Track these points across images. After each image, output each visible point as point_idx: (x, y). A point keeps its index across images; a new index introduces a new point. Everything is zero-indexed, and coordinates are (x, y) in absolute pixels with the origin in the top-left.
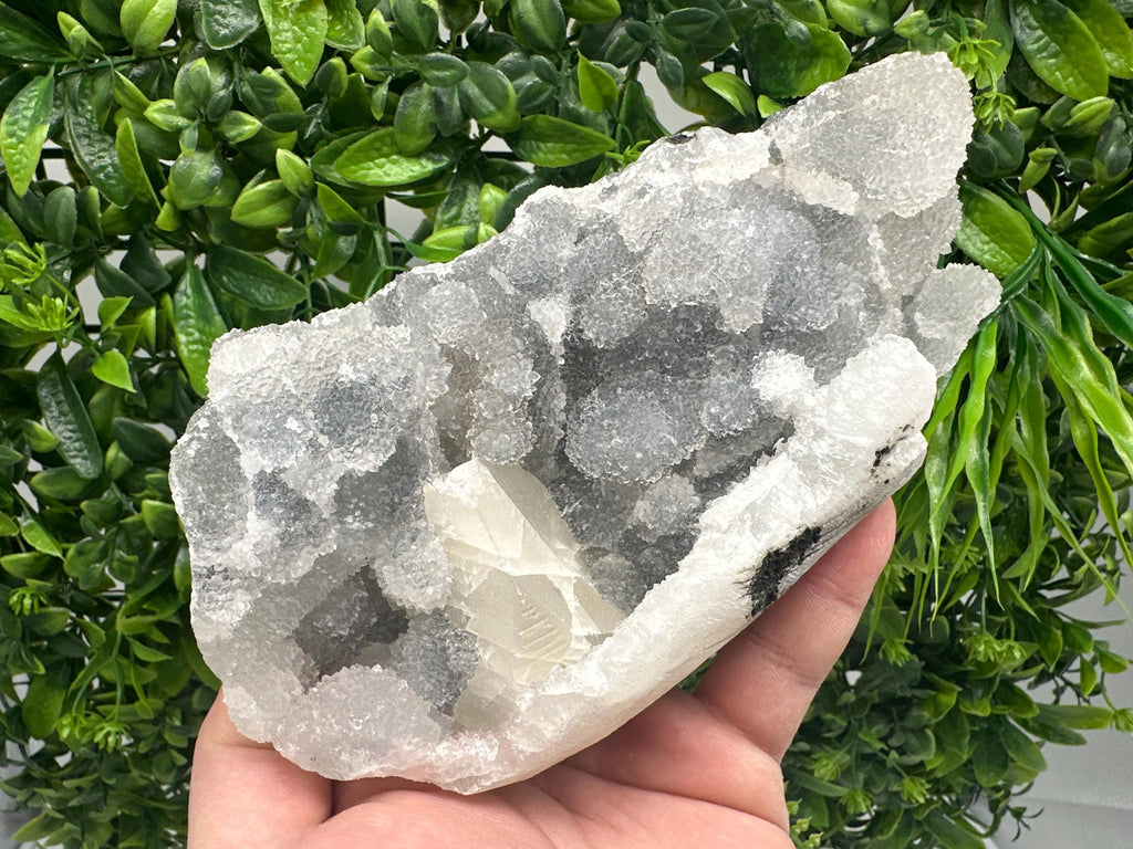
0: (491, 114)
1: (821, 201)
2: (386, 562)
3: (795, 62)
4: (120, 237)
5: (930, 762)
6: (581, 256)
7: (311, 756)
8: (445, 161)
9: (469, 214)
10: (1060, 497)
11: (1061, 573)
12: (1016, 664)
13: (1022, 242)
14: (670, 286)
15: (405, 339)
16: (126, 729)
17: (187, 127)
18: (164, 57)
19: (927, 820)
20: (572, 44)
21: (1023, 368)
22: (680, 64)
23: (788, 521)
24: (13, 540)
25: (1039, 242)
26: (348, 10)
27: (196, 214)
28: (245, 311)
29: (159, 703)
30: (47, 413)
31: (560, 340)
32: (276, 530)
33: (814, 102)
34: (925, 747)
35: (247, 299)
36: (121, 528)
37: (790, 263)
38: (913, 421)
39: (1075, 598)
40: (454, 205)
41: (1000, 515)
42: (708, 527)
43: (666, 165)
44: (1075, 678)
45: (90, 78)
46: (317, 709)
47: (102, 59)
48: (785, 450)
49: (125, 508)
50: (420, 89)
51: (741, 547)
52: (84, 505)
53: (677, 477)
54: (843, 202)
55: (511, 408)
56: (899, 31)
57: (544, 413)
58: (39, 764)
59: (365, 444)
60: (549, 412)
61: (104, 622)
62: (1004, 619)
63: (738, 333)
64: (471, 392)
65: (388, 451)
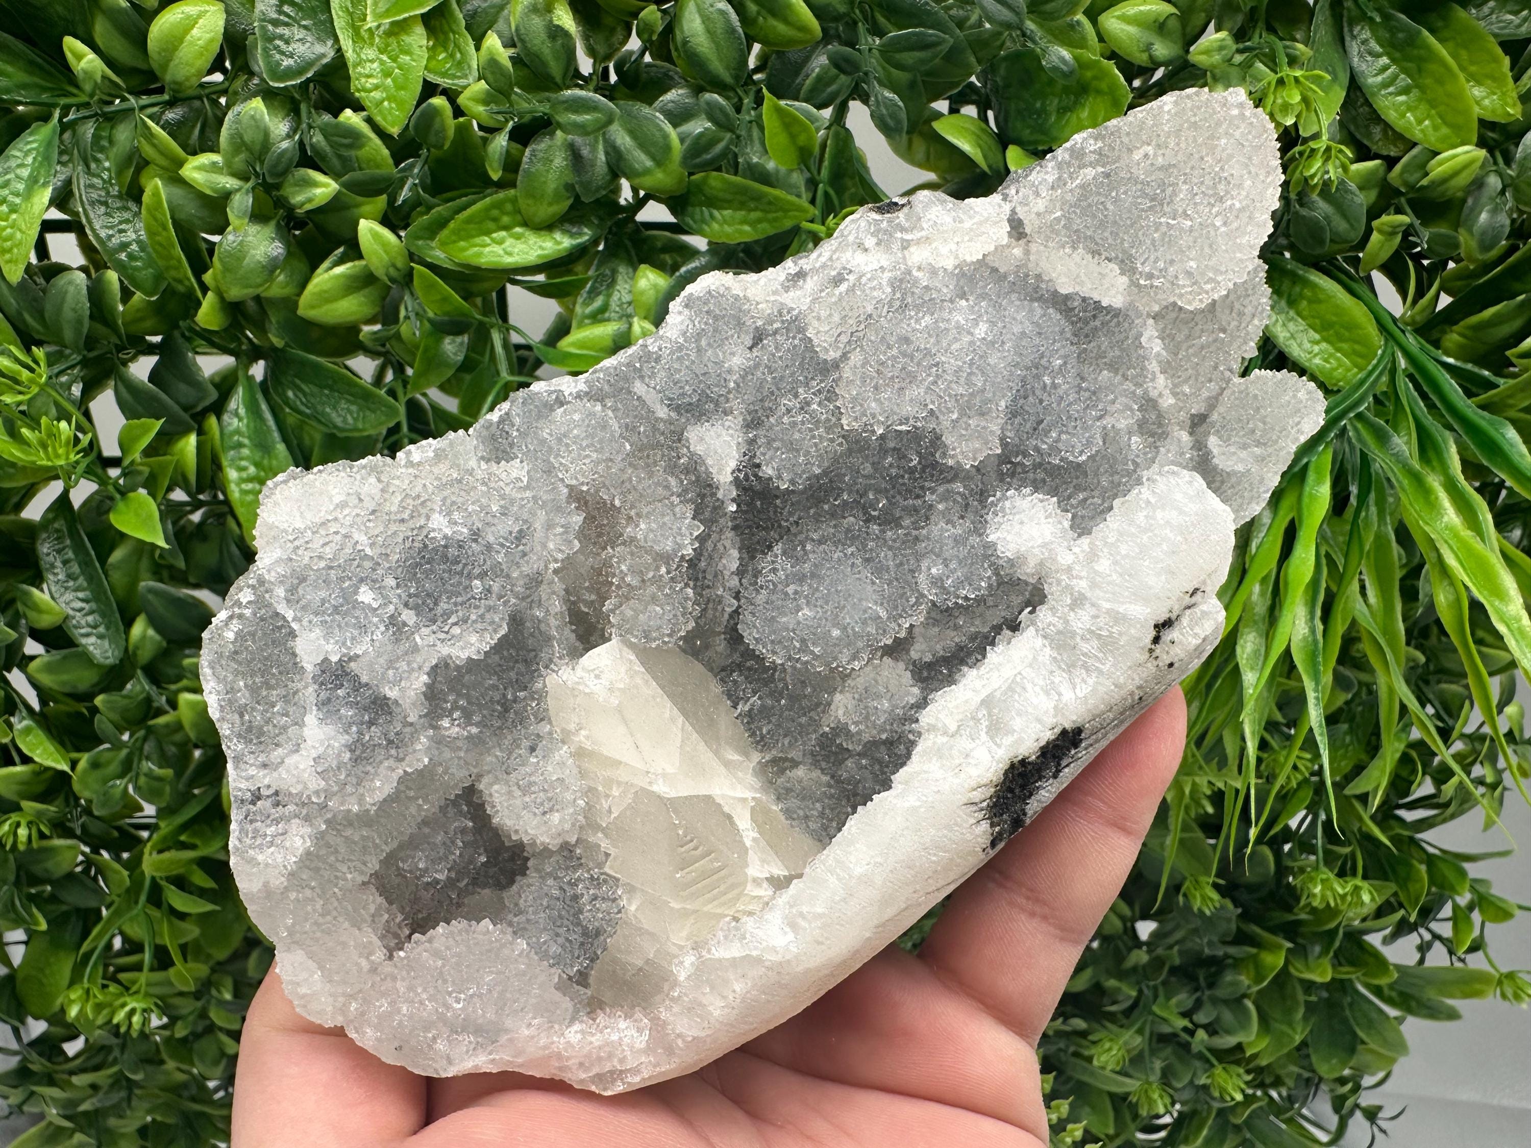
0: (647, 172)
1: (1077, 289)
2: (497, 780)
3: (1056, 101)
4: (148, 338)
5: (1250, 1044)
6: (757, 366)
7: (396, 1044)
8: (586, 235)
9: (620, 306)
10: (1422, 683)
11: (1426, 788)
12: (1365, 911)
13: (1363, 341)
14: (873, 405)
15: (519, 479)
16: (156, 1005)
17: (238, 190)
18: (208, 96)
19: (1248, 1123)
20: (757, 77)
21: (1367, 510)
22: (901, 104)
23: (1039, 720)
25: (1386, 340)
26: (454, 33)
27: (252, 306)
28: (318, 437)
29: (202, 970)
30: (51, 577)
31: (730, 478)
32: (345, 739)
33: (1067, 157)
34: (1244, 1023)
35: (320, 422)
36: (150, 731)
37: (1034, 371)
38: (1204, 582)
39: (1444, 821)
40: (599, 294)
41: (1340, 710)
42: (932, 728)
43: (870, 242)
44: (1446, 930)
45: (108, 125)
46: (403, 980)
47: (124, 99)
48: (1033, 623)
49: (155, 704)
50: (552, 139)
51: (974, 755)
52: (99, 701)
53: (889, 661)
54: (1107, 290)
55: (663, 570)
56: (1195, 59)
57: (710, 577)
58: (40, 1053)
59: (465, 621)
60: (716, 576)
61: (127, 859)
62: (1348, 850)
63: (968, 466)
64: (609, 550)
65: (496, 630)
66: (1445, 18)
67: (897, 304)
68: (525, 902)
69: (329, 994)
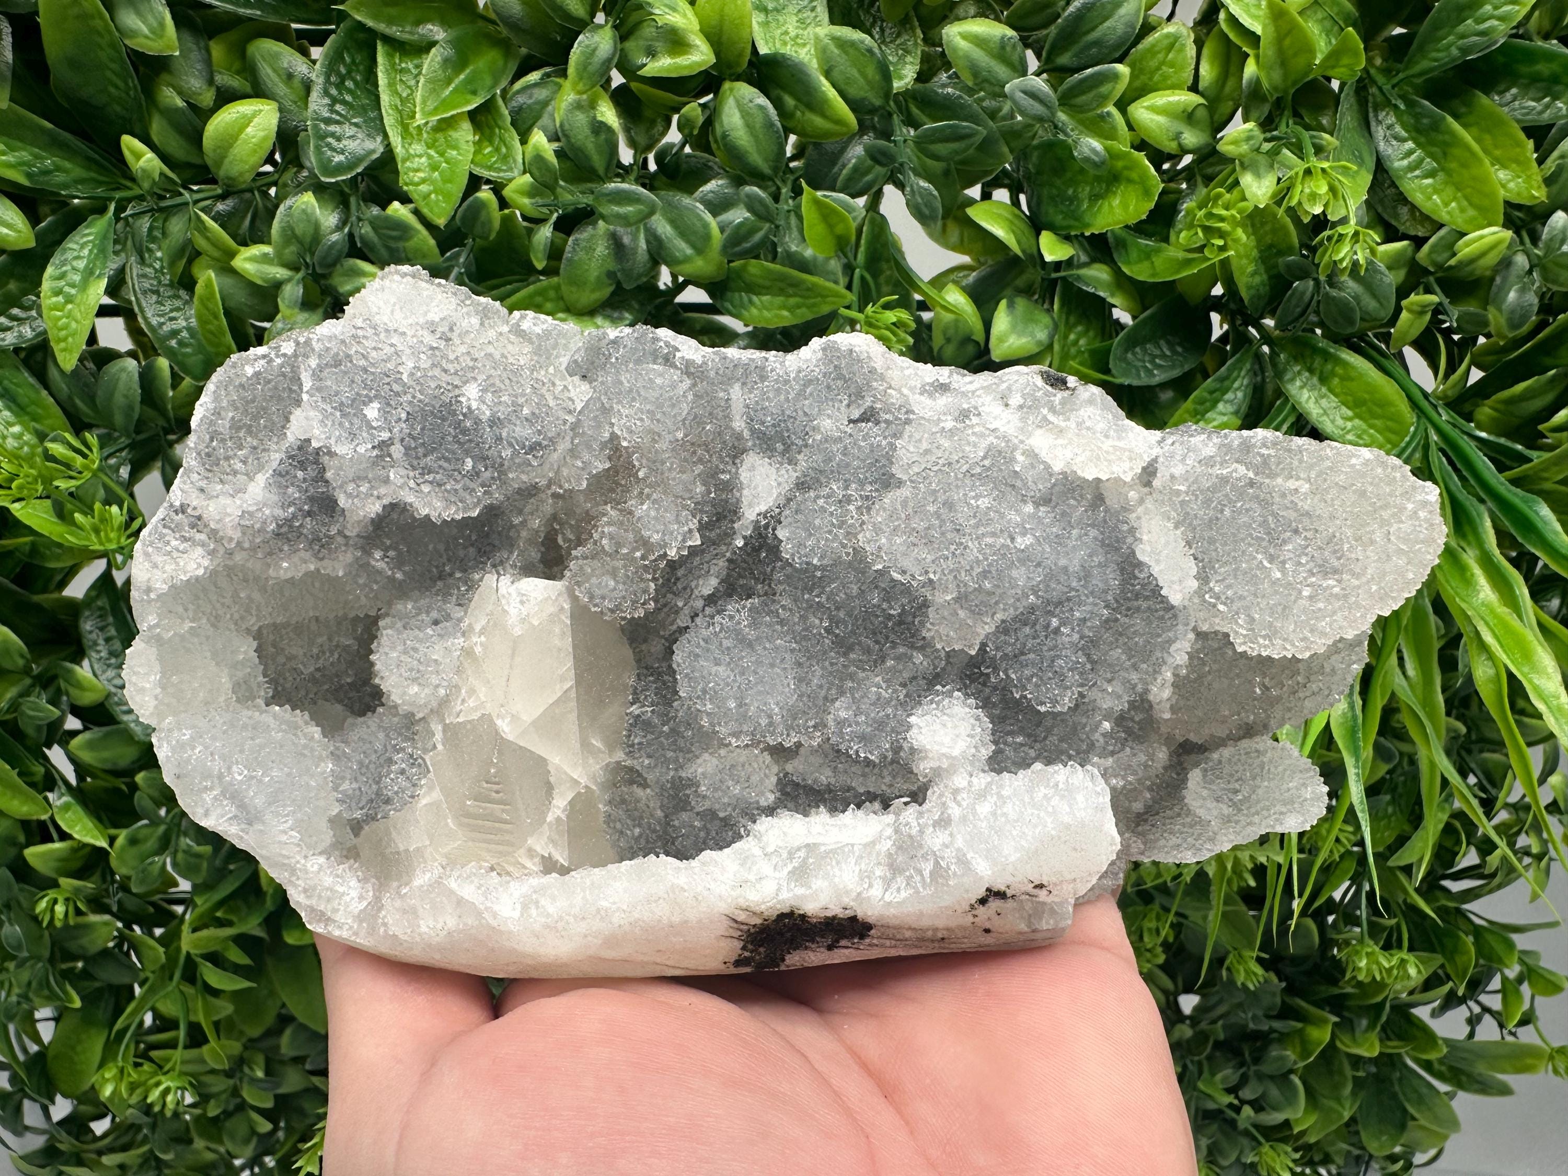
0: (687, 259)
1: (1152, 563)
2: (393, 626)
3: (1088, 189)
5: (1297, 1121)
6: (838, 440)
10: (1464, 753)
11: (1469, 858)
12: (1412, 984)
13: (1396, 418)
15: (571, 400)
16: (191, 1084)
17: (289, 280)
18: (259, 189)
20: (793, 165)
22: (935, 193)
24: (42, 824)
25: (1419, 417)
26: (499, 128)
29: (236, 1047)
30: (94, 654)
31: (753, 517)
32: (279, 513)
34: (1290, 1098)
37: (1051, 607)
38: (1053, 884)
39: (1491, 892)
41: (1383, 779)
42: (758, 836)
43: (1016, 401)
44: (1495, 1002)
45: (162, 218)
47: (178, 194)
48: (899, 814)
50: (594, 228)
51: (764, 882)
52: (140, 778)
53: (767, 757)
54: (1173, 582)
55: (638, 554)
56: (1223, 147)
57: (680, 586)
58: (69, 1133)
59: (440, 485)
60: (685, 589)
61: (162, 935)
62: (1393, 922)
63: (939, 646)
64: (608, 507)
65: (465, 509)
66: (1469, 104)
67: (978, 470)
68: (354, 736)
69: (156, 698)
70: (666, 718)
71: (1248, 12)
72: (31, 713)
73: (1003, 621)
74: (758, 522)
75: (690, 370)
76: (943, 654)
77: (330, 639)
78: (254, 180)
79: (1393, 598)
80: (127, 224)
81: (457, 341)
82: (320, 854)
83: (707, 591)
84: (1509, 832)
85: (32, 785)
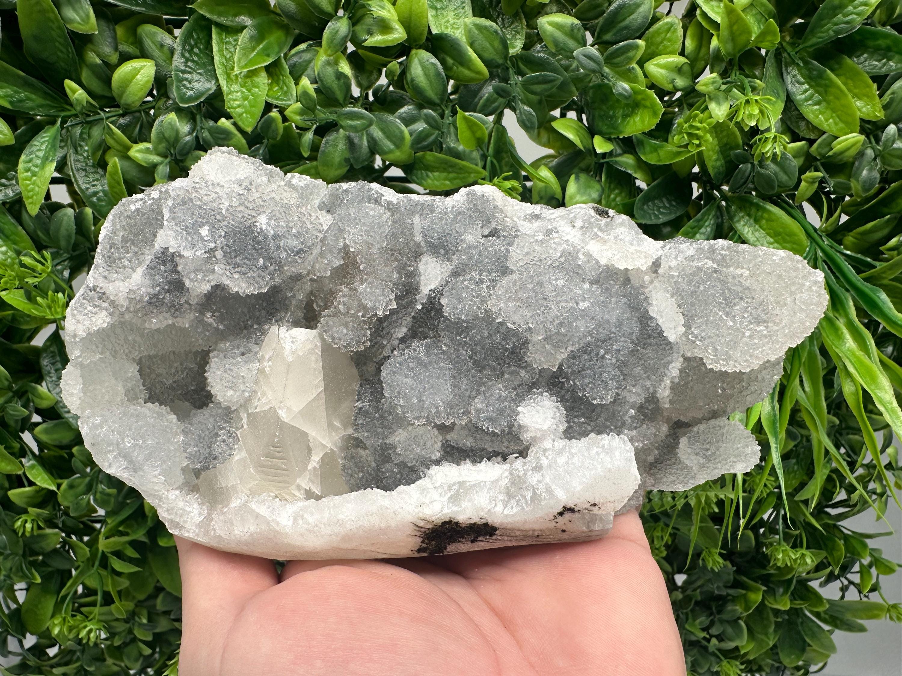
0: (391, 151)
1: (658, 318)
3: (621, 111)
5: (743, 647)
10: (838, 435)
11: (842, 495)
12: (809, 568)
13: (799, 242)
14: (503, 305)
15: (321, 224)
16: (104, 627)
17: (161, 163)
18: (144, 111)
20: (452, 97)
22: (534, 113)
23: (477, 510)
24: (18, 477)
25: (811, 243)
26: (283, 75)
29: (131, 605)
30: (48, 379)
31: (427, 292)
34: (739, 634)
37: (599, 343)
39: (854, 515)
41: (792, 450)
43: (579, 224)
44: (856, 578)
45: (89, 127)
47: (97, 113)
48: (511, 463)
50: (337, 134)
51: (434, 503)
52: (75, 450)
53: (436, 432)
54: (671, 328)
55: (360, 314)
56: (698, 87)
57: (384, 332)
58: (34, 655)
59: (244, 274)
60: (387, 334)
61: (88, 541)
62: (798, 532)
63: (535, 366)
64: (343, 287)
65: (260, 288)
66: (840, 63)
67: (557, 264)
68: (195, 420)
69: (80, 398)
70: (377, 409)
71: (713, 10)
72: (12, 412)
73: (572, 351)
74: (430, 295)
75: (389, 206)
76: (537, 371)
77: (182, 364)
78: (141, 105)
79: (798, 337)
80: (68, 131)
81: (254, 190)
82: (177, 489)
83: (400, 335)
84: (864, 481)
85: (13, 454)
